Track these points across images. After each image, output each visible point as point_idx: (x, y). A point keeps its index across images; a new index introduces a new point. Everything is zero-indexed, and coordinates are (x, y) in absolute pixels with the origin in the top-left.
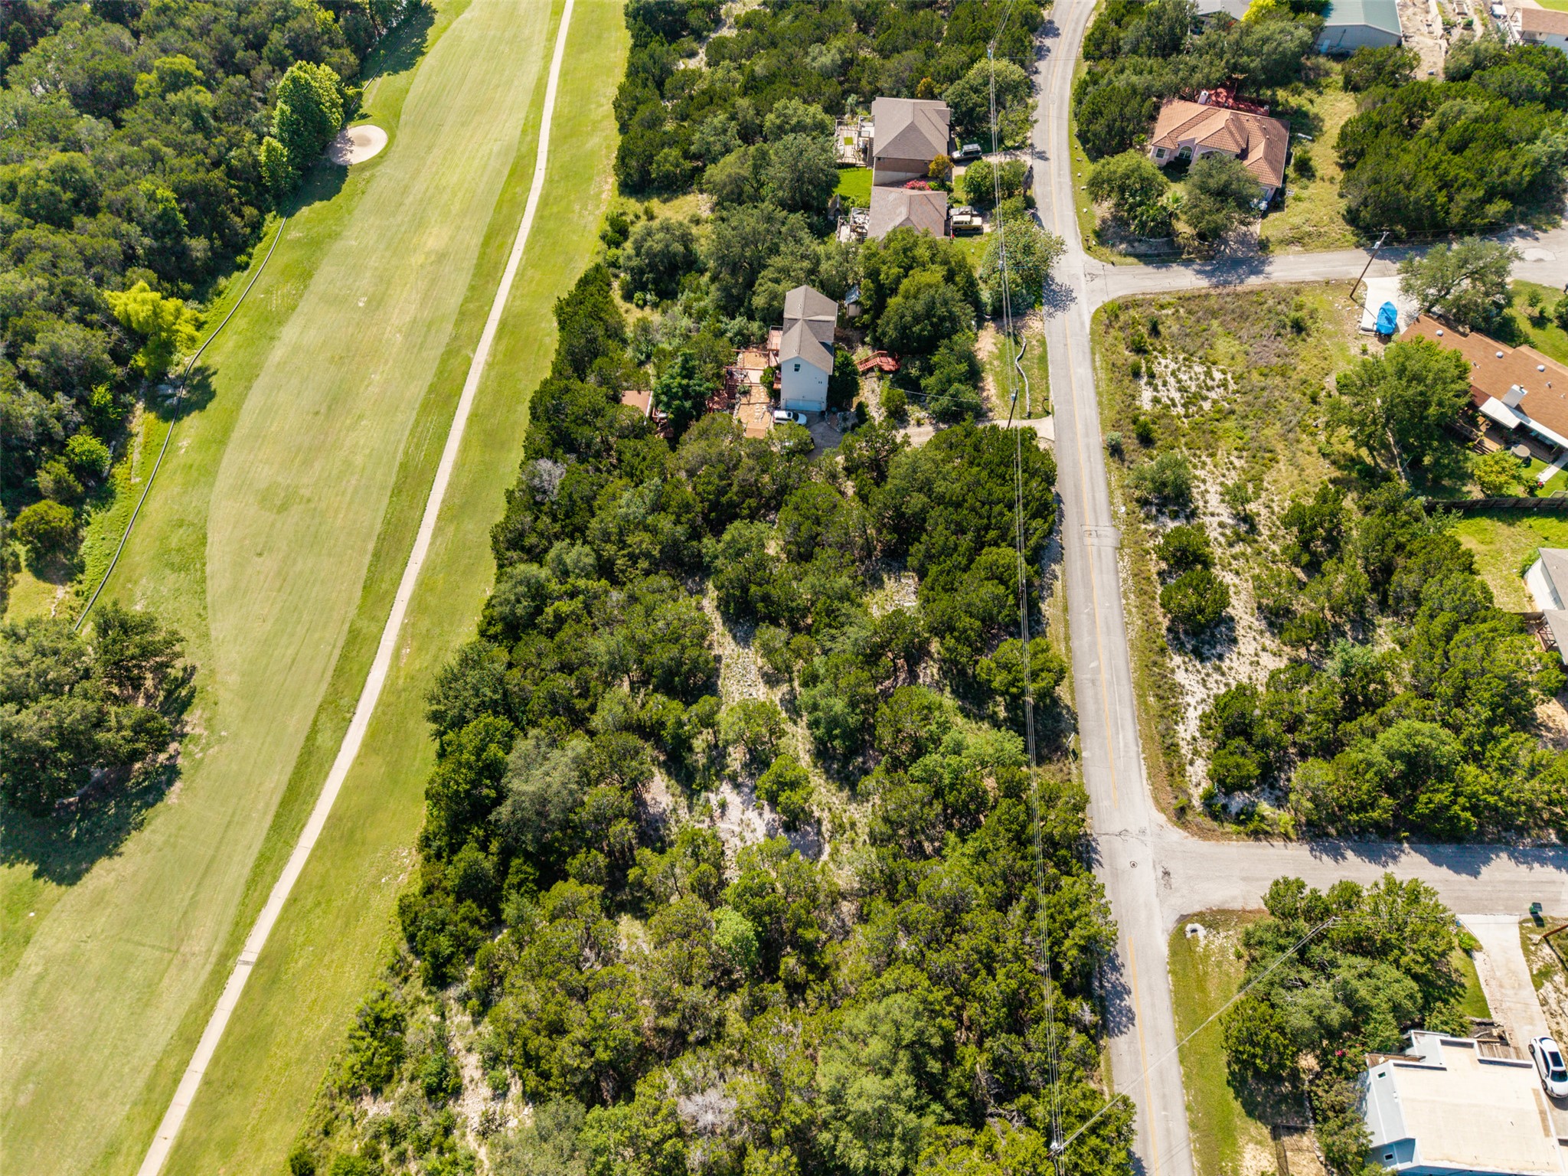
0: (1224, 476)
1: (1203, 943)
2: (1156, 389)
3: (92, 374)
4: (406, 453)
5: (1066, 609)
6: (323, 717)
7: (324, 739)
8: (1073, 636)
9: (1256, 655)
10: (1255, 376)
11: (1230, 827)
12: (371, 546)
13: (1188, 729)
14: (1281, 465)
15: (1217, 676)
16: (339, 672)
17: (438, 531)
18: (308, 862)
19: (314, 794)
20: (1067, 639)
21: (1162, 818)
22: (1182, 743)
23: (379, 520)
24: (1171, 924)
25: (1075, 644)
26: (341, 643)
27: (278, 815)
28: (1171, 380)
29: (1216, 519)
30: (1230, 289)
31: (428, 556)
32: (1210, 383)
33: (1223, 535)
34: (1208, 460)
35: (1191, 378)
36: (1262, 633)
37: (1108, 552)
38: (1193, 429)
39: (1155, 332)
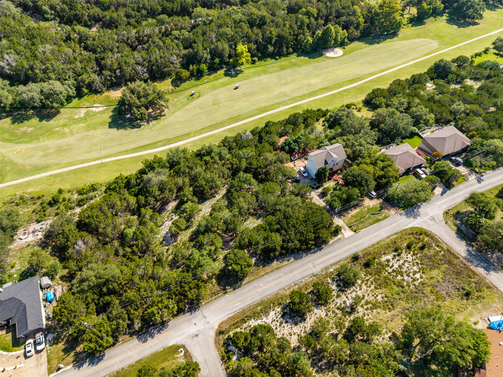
0: (368, 295)
1: (179, 356)
2: (393, 259)
3: (221, 56)
4: (243, 114)
5: (277, 269)
6: (165, 140)
8: (269, 275)
9: (295, 334)
10: (429, 289)
11: (223, 349)
12: (214, 123)
13: (253, 323)
14: (389, 313)
15: (278, 324)
16: (177, 137)
17: (224, 131)
18: (128, 158)
20: (267, 274)
21: (216, 327)
22: (247, 323)
23: (221, 120)
24: (180, 343)
25: (266, 276)
26: (186, 133)
27: (138, 147)
28: (402, 262)
29: (346, 299)
30: (468, 264)
31: (216, 133)
32: (411, 275)
33: (341, 304)
34: (373, 287)
35: (408, 267)
36: (305, 332)
37: (310, 272)
38: (385, 277)
39: (422, 248)
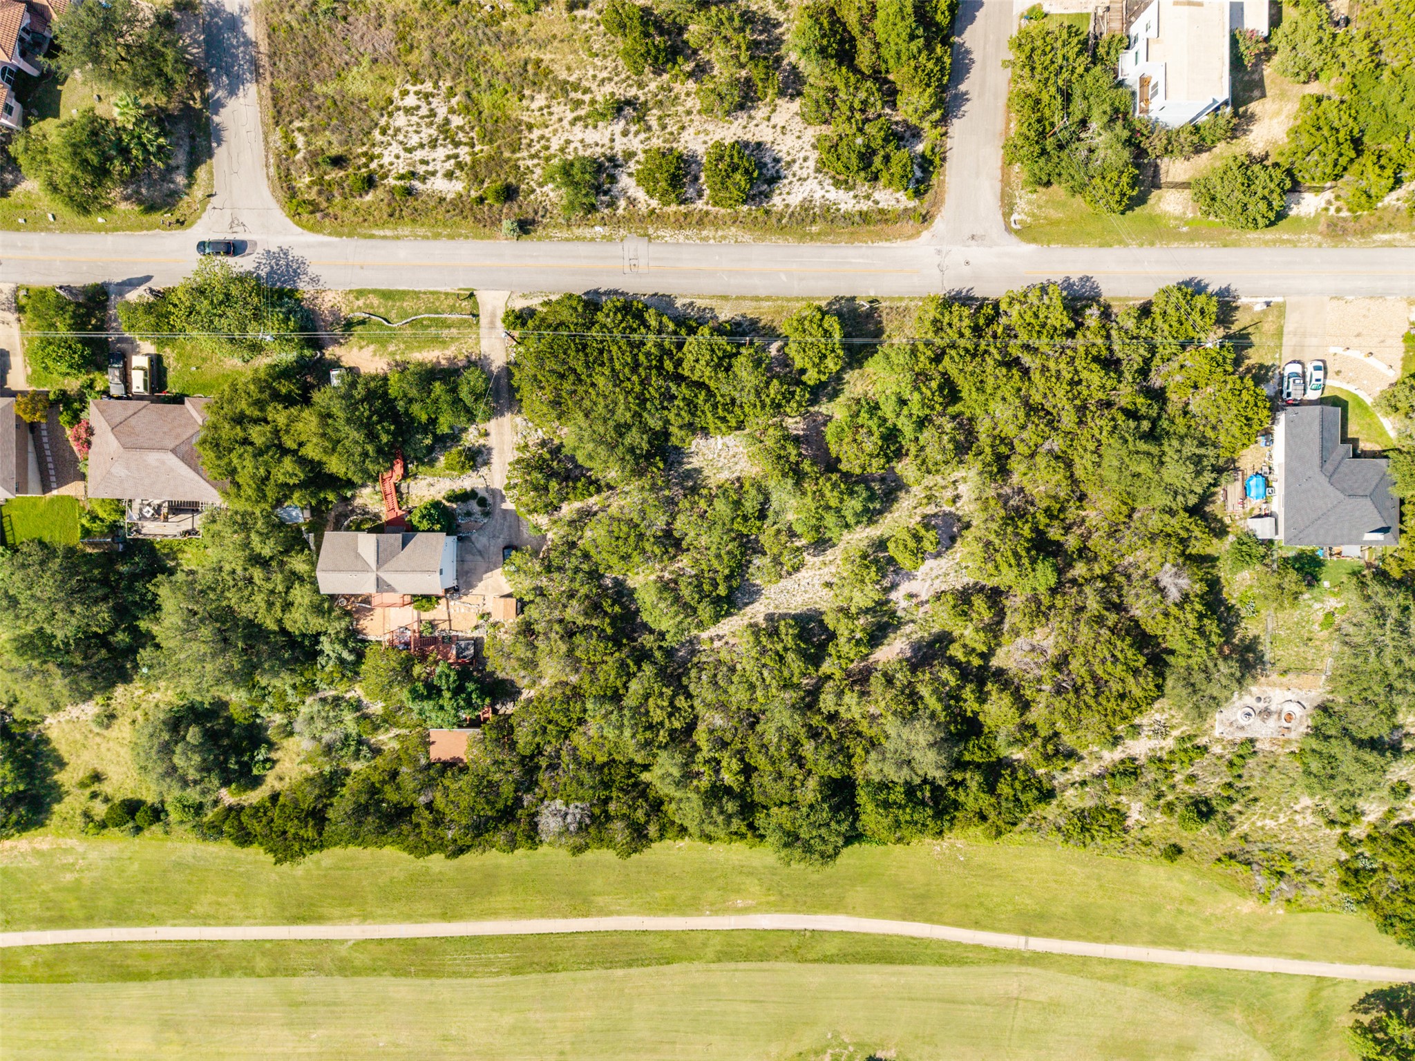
0: (561, 120)
1: (1023, 217)
2: (434, 173)
4: (498, 974)
5: (725, 298)
6: (809, 956)
7: (831, 948)
8: (754, 293)
9: (774, 127)
10: (413, 58)
11: (934, 180)
12: (619, 972)
13: (846, 201)
14: (547, 57)
15: (796, 167)
16: (763, 957)
17: (604, 912)
18: (945, 924)
19: (883, 939)
20: (757, 299)
21: (926, 235)
22: (858, 208)
23: (588, 974)
24: (1014, 239)
25: (762, 293)
26: (732, 965)
27: (903, 962)
28: (419, 155)
29: (618, 137)
30: (264, 61)
31: (634, 913)
32: (424, 111)
33: (637, 133)
34: (536, 134)
35: (417, 132)
36: (750, 117)
37: (654, 249)
38: (491, 141)
39: (338, 162)
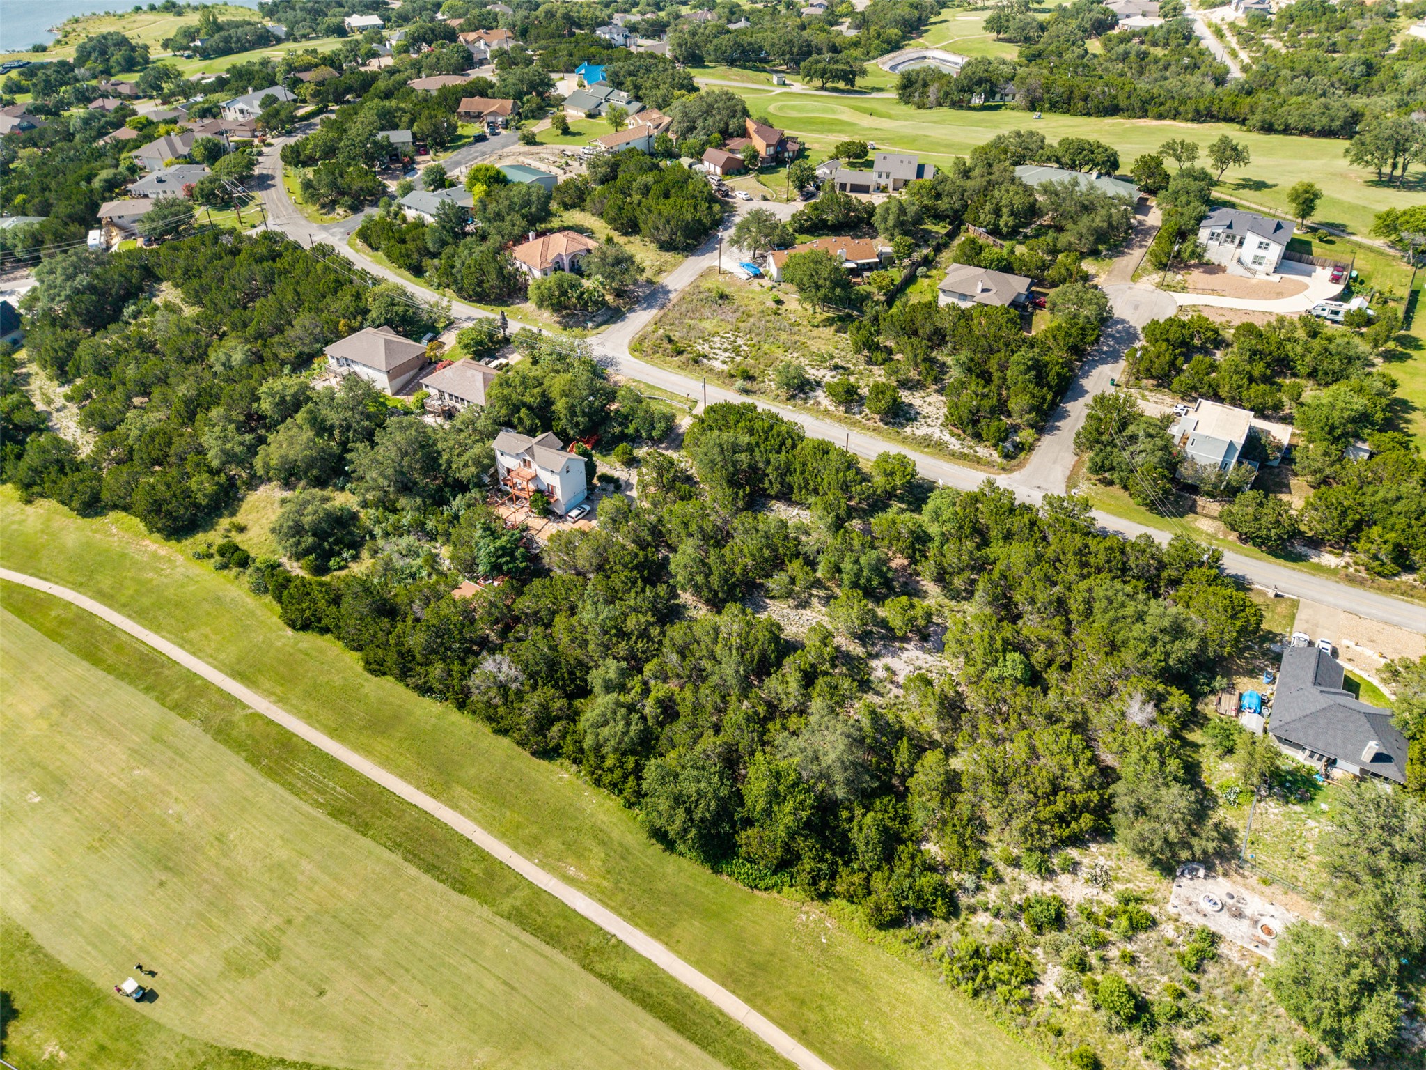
1: (1082, 493)
2: (716, 359)
6: (599, 967)
7: (626, 971)
9: (925, 402)
10: (741, 325)
11: (1023, 455)
14: (810, 342)
15: (928, 420)
16: (553, 939)
19: (685, 996)
21: (1004, 476)
22: (961, 450)
26: (516, 930)
27: (692, 1038)
28: (715, 351)
29: (827, 377)
30: (670, 305)
32: (731, 340)
33: (839, 379)
35: (721, 344)
36: (912, 394)
38: (756, 360)
39: (672, 342)
